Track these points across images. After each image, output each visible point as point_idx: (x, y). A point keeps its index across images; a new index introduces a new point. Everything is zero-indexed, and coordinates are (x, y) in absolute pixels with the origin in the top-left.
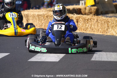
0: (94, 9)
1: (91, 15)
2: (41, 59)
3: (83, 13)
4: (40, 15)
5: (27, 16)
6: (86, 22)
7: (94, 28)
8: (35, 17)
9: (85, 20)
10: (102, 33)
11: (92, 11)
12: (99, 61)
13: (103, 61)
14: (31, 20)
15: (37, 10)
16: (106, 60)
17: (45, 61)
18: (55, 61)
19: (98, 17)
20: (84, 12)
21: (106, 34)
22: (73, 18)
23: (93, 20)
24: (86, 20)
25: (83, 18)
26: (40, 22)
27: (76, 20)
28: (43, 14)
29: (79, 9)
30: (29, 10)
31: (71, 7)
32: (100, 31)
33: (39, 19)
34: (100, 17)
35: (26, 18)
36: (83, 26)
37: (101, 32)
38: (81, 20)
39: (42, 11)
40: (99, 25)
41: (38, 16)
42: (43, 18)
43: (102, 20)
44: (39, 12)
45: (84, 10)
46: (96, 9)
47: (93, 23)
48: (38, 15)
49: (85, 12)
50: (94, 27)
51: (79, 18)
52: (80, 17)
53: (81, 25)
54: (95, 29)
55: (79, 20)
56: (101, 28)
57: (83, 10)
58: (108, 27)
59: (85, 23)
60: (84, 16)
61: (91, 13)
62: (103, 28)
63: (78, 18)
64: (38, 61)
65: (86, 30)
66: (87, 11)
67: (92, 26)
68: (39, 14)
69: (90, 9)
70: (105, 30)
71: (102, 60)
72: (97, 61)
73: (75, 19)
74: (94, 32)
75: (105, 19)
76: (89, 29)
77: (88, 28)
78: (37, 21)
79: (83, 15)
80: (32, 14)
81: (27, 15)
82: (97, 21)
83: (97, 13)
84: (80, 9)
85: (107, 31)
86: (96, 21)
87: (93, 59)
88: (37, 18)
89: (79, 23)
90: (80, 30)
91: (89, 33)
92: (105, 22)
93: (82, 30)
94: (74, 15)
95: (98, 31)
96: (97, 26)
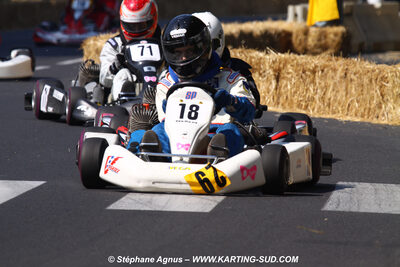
0: (336, 34)
1: (325, 55)
2: (150, 202)
3: (300, 49)
6: (308, 80)
7: (335, 100)
9: (304, 72)
10: (362, 116)
11: (329, 41)
13: (365, 214)
16: (374, 209)
17: (164, 210)
18: (200, 211)
19: (348, 61)
20: (300, 44)
21: (375, 121)
22: (264, 63)
23: (331, 73)
24: (308, 73)
25: (298, 65)
27: (275, 71)
29: (283, 35)
31: (256, 27)
32: (354, 110)
36: (295, 92)
37: (359, 114)
38: (290, 70)
40: (353, 90)
43: (361, 71)
45: (301, 37)
46: (343, 34)
49: (303, 44)
50: (335, 96)
51: (285, 65)
52: (286, 62)
53: (289, 87)
54: (336, 104)
55: (283, 71)
56: (358, 102)
57: (297, 36)
58: (383, 95)
59: (304, 81)
60: (302, 59)
61: (324, 48)
62: (364, 100)
64: (140, 211)
65: (306, 107)
66: (311, 41)
67: (329, 94)
69: (322, 35)
70: (372, 107)
71: (362, 210)
72: (344, 212)
73: (270, 67)
74: (334, 113)
75: (373, 71)
76: (318, 103)
77: (313, 99)
79: (297, 56)
82: (346, 74)
84: (288, 35)
85: (377, 111)
86: (343, 74)
87: (330, 206)
89: (283, 82)
90: (287, 104)
91: (316, 116)
92: (371, 81)
93: (291, 107)
94: (266, 53)
95: (348, 109)
96: (344, 93)
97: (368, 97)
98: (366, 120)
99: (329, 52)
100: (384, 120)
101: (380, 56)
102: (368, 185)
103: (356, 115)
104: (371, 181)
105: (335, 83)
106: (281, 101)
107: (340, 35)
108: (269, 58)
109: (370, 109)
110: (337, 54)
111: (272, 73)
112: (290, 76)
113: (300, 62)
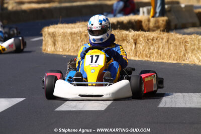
0: (163, 21)
2: (75, 106)
3: (146, 29)
4: (75, 34)
5: (53, 36)
6: (150, 44)
7: (163, 53)
8: (66, 36)
9: (148, 40)
10: (177, 60)
11: (160, 24)
12: (172, 108)
13: (178, 108)
14: (59, 42)
15: (71, 25)
16: (183, 106)
17: (82, 110)
18: (100, 109)
19: (169, 34)
20: (146, 26)
21: (183, 62)
22: (129, 37)
23: (161, 40)
24: (150, 40)
25: (145, 37)
26: (74, 45)
27: (134, 40)
28: (80, 31)
29: (138, 22)
30: (56, 26)
31: (125, 19)
32: (172, 58)
33: (73, 40)
34: (172, 35)
35: (52, 39)
36: (144, 50)
37: (175, 59)
38: (141, 40)
39: (78, 27)
40: (172, 48)
41: (71, 36)
42: (79, 38)
43: (175, 39)
44: (72, 28)
45: (147, 23)
47: (161, 45)
48: (71, 34)
49: (148, 26)
50: (163, 51)
51: (139, 37)
52: (139, 36)
53: (141, 47)
54: (164, 55)
55: (138, 40)
56: (174, 53)
57: (145, 22)
58: (186, 50)
59: (148, 44)
60: (147, 34)
61: (157, 27)
62: (177, 53)
63: (137, 37)
65: (150, 57)
66: (152, 25)
67: (161, 50)
68: (73, 32)
69: (157, 22)
70: (181, 55)
71: (177, 106)
72: (168, 108)
73: (132, 38)
74: (163, 59)
75: (181, 38)
76: (155, 55)
77: (153, 53)
78: (70, 43)
79: (144, 33)
80: (61, 32)
81: (53, 33)
82: (168, 40)
83: (168, 28)
84: (140, 22)
85: (184, 58)
86: (166, 40)
87: (161, 105)
88: (70, 39)
89: (138, 45)
90: (140, 56)
91: (155, 61)
92: (180, 43)
93: (143, 57)
94: (130, 31)
95: (170, 57)
96: (167, 49)
97: (179, 51)
98: (179, 62)
99: (159, 30)
100: (187, 62)
101: (186, 31)
102: (180, 94)
103: (174, 60)
104: (181, 92)
105: (163, 45)
106: (138, 54)
107: (165, 21)
108: (132, 33)
109: (180, 57)
110: (163, 31)
112: (141, 42)
113: (146, 35)
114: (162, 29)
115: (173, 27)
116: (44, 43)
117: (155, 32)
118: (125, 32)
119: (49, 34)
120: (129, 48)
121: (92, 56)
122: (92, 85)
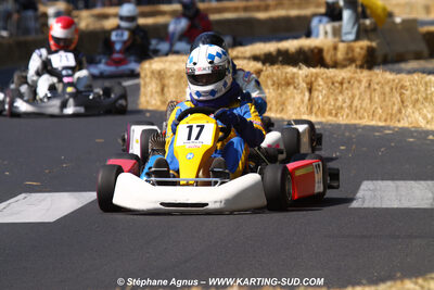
0: (362, 48)
1: (352, 68)
3: (330, 63)
5: (160, 75)
6: (337, 91)
7: (361, 108)
9: (333, 84)
10: (386, 120)
11: (356, 55)
19: (371, 73)
21: (400, 125)
22: (298, 77)
23: (356, 84)
24: (337, 85)
25: (327, 78)
27: (307, 84)
29: (316, 51)
31: (291, 45)
32: (378, 116)
35: (158, 82)
36: (326, 102)
38: (321, 83)
40: (377, 99)
43: (383, 81)
45: (332, 52)
47: (357, 92)
50: (361, 104)
51: (316, 78)
52: (317, 76)
53: (321, 98)
54: (362, 111)
55: (315, 84)
56: (381, 108)
57: (328, 51)
58: (403, 102)
60: (331, 72)
61: (352, 61)
62: (387, 106)
63: (313, 79)
65: (336, 114)
66: (340, 55)
67: (356, 102)
69: (350, 49)
70: (394, 112)
71: (384, 206)
73: (303, 81)
74: (360, 118)
75: (394, 80)
76: (346, 111)
77: (342, 108)
79: (326, 70)
80: (174, 70)
81: (159, 72)
82: (369, 85)
83: (371, 61)
84: (320, 51)
85: (398, 116)
89: (315, 94)
90: (319, 113)
91: (345, 123)
92: (392, 89)
93: (324, 116)
94: (300, 68)
95: (373, 115)
96: (367, 101)
97: (390, 104)
98: (388, 123)
99: (354, 65)
100: (404, 124)
101: (403, 66)
102: (390, 183)
103: (380, 119)
104: (393, 179)
105: (361, 94)
106: (315, 109)
107: (365, 48)
108: (303, 72)
109: (392, 114)
110: (361, 67)
111: (305, 85)
112: (320, 88)
113: (329, 75)
114: (359, 63)
115: (379, 59)
116: (142, 89)
117: (345, 70)
118: (291, 70)
119: (153, 72)
120: (298, 99)
121: (191, 128)
122: (188, 184)
